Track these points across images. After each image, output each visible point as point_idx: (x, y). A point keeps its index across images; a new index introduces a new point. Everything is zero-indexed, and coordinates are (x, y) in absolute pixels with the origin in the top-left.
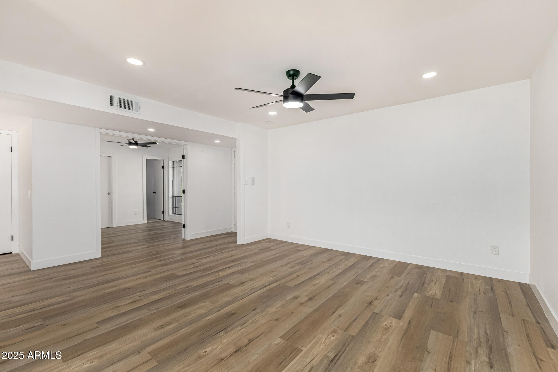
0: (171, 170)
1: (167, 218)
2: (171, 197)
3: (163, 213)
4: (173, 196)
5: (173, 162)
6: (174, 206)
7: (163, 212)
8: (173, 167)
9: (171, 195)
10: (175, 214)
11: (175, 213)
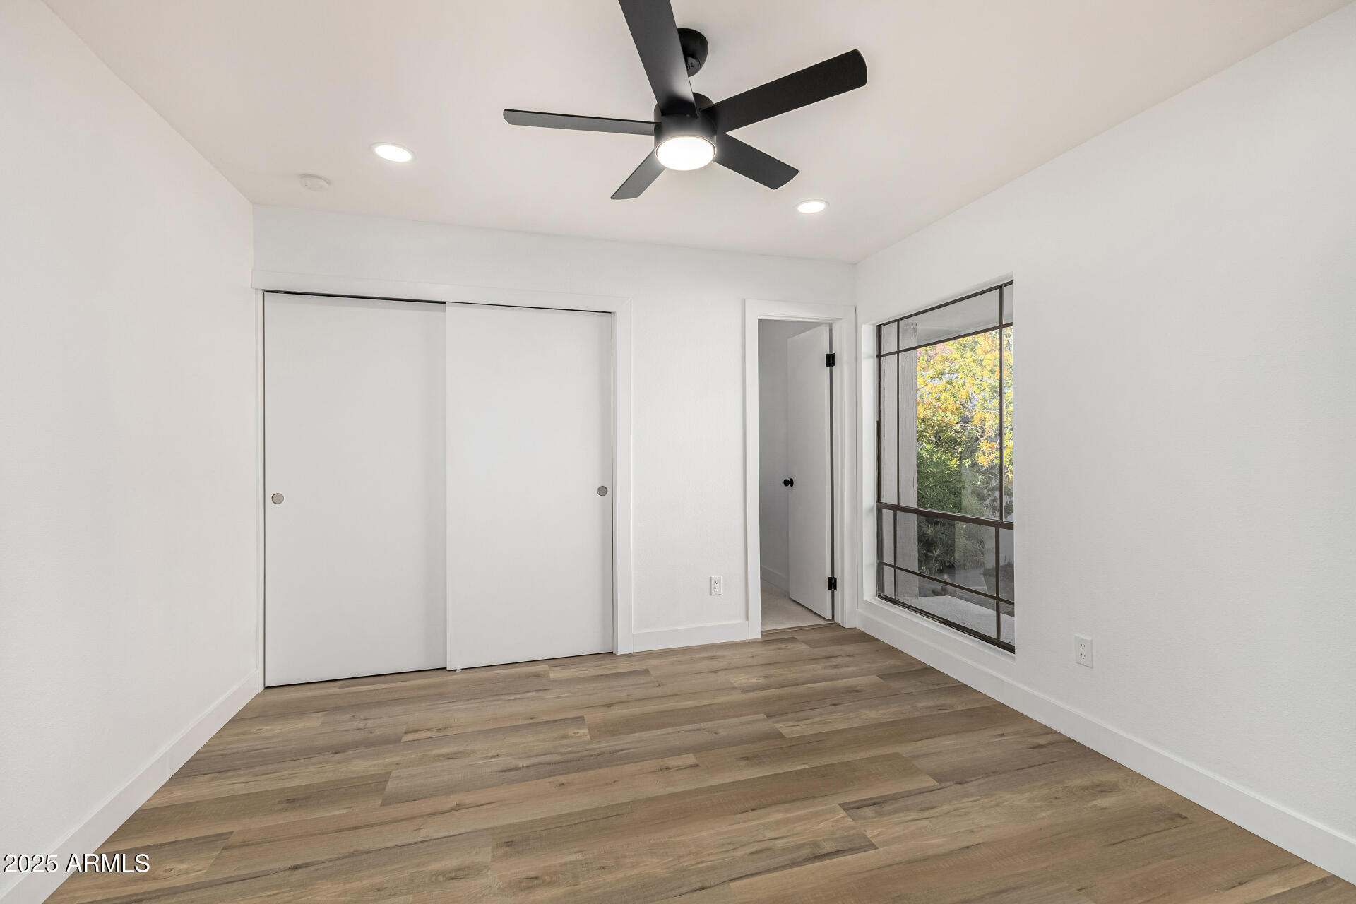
0: (868, 367)
1: (850, 617)
2: (872, 509)
3: (830, 588)
4: (881, 506)
5: (879, 327)
6: (889, 558)
7: (832, 583)
8: (879, 356)
9: (869, 499)
10: (894, 602)
11: (889, 592)
